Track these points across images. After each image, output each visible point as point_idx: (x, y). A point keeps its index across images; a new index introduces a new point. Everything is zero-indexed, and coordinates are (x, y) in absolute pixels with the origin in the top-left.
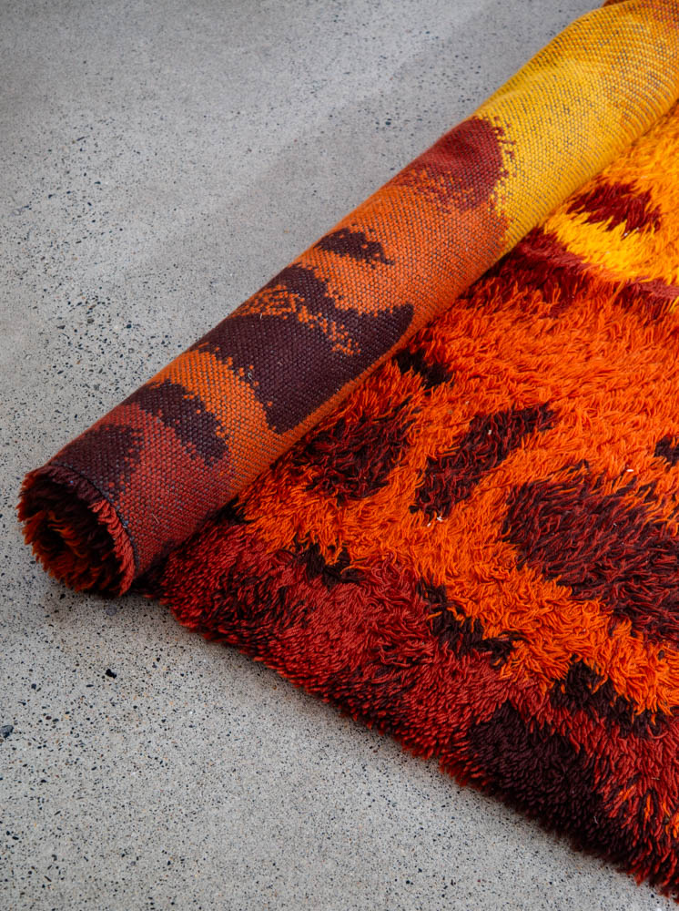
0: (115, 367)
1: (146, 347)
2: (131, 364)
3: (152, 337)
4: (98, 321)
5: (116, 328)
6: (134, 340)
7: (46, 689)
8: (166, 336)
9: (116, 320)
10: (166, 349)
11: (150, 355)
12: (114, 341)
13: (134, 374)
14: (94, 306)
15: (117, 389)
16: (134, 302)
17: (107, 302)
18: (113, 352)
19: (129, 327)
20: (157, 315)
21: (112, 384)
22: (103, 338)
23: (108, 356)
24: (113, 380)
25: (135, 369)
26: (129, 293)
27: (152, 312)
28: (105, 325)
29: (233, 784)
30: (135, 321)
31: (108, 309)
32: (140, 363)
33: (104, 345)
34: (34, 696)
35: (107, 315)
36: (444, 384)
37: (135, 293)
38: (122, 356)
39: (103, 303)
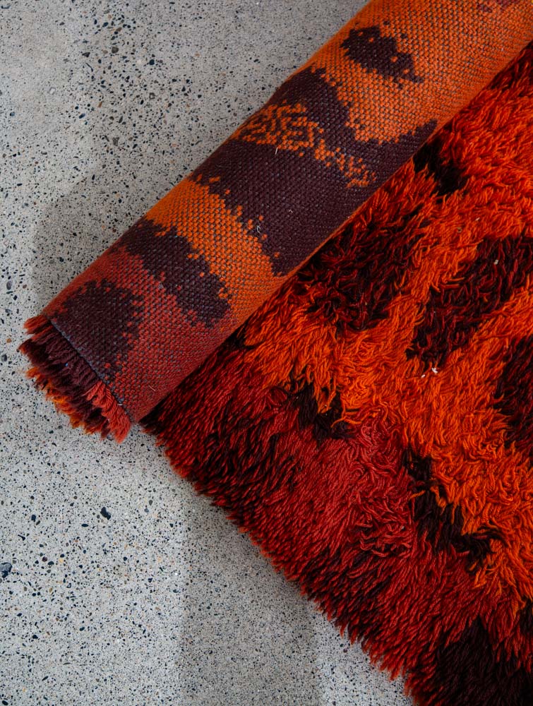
0: (135, 117)
1: (167, 93)
2: (150, 114)
3: (174, 80)
4: (121, 52)
5: (140, 62)
6: (156, 82)
7: (46, 523)
8: (188, 81)
9: (141, 51)
10: (185, 99)
11: (170, 105)
12: (135, 79)
13: (153, 129)
14: (120, 29)
15: (135, 146)
16: (159, 29)
17: (132, 25)
18: (133, 97)
19: (152, 63)
20: (181, 50)
21: (130, 139)
22: (125, 75)
23: (129, 99)
24: (132, 133)
25: (154, 122)
26: (154, 15)
27: (176, 46)
28: (129, 57)
29: (209, 669)
30: (158, 57)
31: (133, 35)
32: (159, 114)
33: (126, 85)
34: (33, 530)
35: (131, 43)
36: (457, 191)
37: (161, 17)
38: (142, 102)
39: (129, 27)
